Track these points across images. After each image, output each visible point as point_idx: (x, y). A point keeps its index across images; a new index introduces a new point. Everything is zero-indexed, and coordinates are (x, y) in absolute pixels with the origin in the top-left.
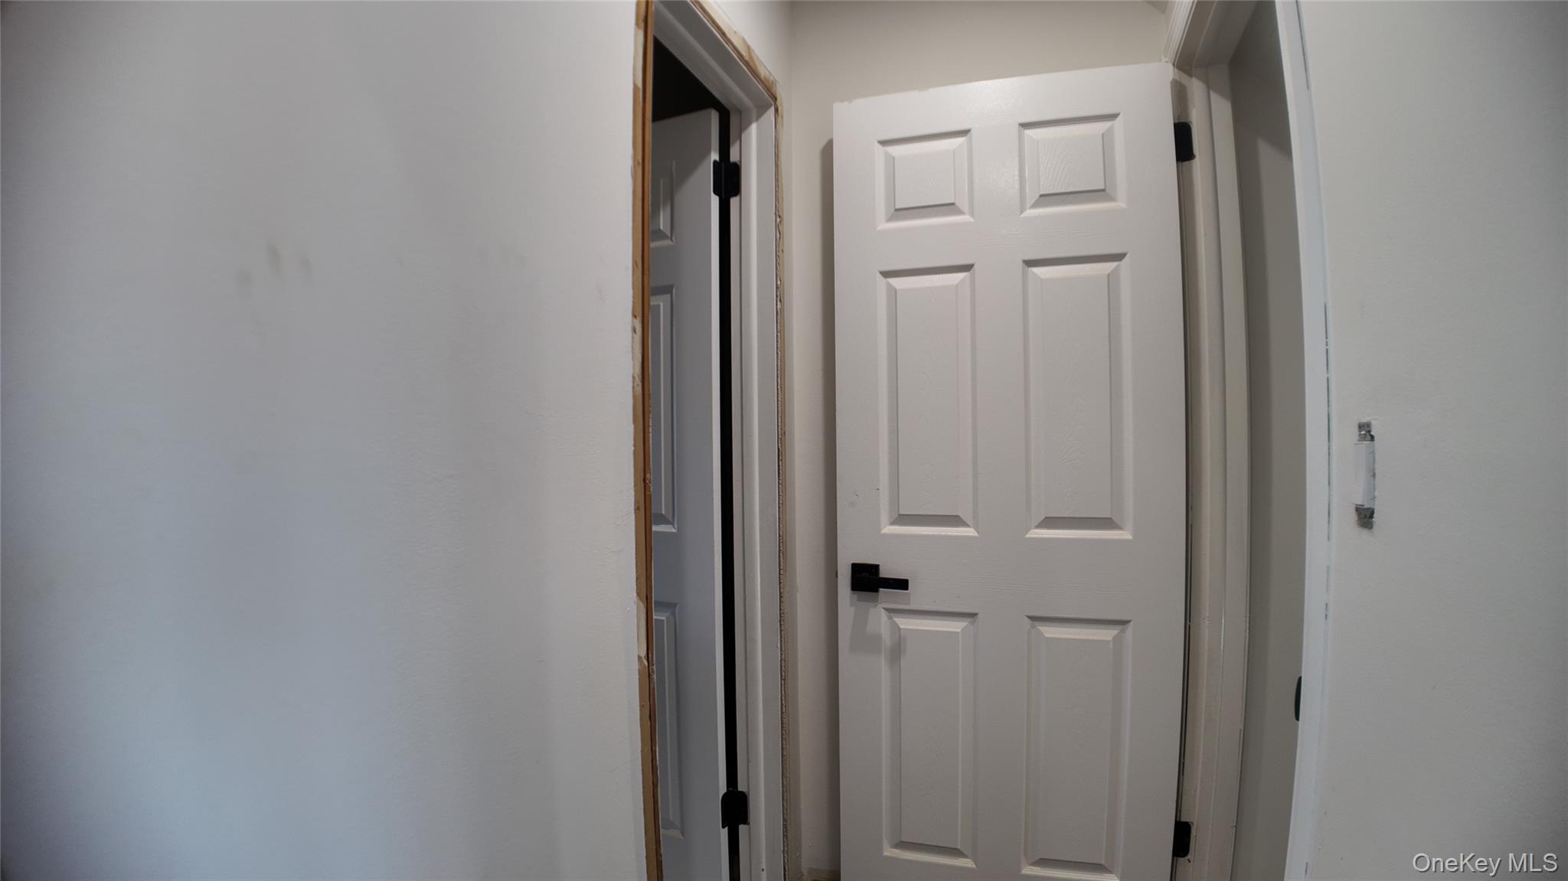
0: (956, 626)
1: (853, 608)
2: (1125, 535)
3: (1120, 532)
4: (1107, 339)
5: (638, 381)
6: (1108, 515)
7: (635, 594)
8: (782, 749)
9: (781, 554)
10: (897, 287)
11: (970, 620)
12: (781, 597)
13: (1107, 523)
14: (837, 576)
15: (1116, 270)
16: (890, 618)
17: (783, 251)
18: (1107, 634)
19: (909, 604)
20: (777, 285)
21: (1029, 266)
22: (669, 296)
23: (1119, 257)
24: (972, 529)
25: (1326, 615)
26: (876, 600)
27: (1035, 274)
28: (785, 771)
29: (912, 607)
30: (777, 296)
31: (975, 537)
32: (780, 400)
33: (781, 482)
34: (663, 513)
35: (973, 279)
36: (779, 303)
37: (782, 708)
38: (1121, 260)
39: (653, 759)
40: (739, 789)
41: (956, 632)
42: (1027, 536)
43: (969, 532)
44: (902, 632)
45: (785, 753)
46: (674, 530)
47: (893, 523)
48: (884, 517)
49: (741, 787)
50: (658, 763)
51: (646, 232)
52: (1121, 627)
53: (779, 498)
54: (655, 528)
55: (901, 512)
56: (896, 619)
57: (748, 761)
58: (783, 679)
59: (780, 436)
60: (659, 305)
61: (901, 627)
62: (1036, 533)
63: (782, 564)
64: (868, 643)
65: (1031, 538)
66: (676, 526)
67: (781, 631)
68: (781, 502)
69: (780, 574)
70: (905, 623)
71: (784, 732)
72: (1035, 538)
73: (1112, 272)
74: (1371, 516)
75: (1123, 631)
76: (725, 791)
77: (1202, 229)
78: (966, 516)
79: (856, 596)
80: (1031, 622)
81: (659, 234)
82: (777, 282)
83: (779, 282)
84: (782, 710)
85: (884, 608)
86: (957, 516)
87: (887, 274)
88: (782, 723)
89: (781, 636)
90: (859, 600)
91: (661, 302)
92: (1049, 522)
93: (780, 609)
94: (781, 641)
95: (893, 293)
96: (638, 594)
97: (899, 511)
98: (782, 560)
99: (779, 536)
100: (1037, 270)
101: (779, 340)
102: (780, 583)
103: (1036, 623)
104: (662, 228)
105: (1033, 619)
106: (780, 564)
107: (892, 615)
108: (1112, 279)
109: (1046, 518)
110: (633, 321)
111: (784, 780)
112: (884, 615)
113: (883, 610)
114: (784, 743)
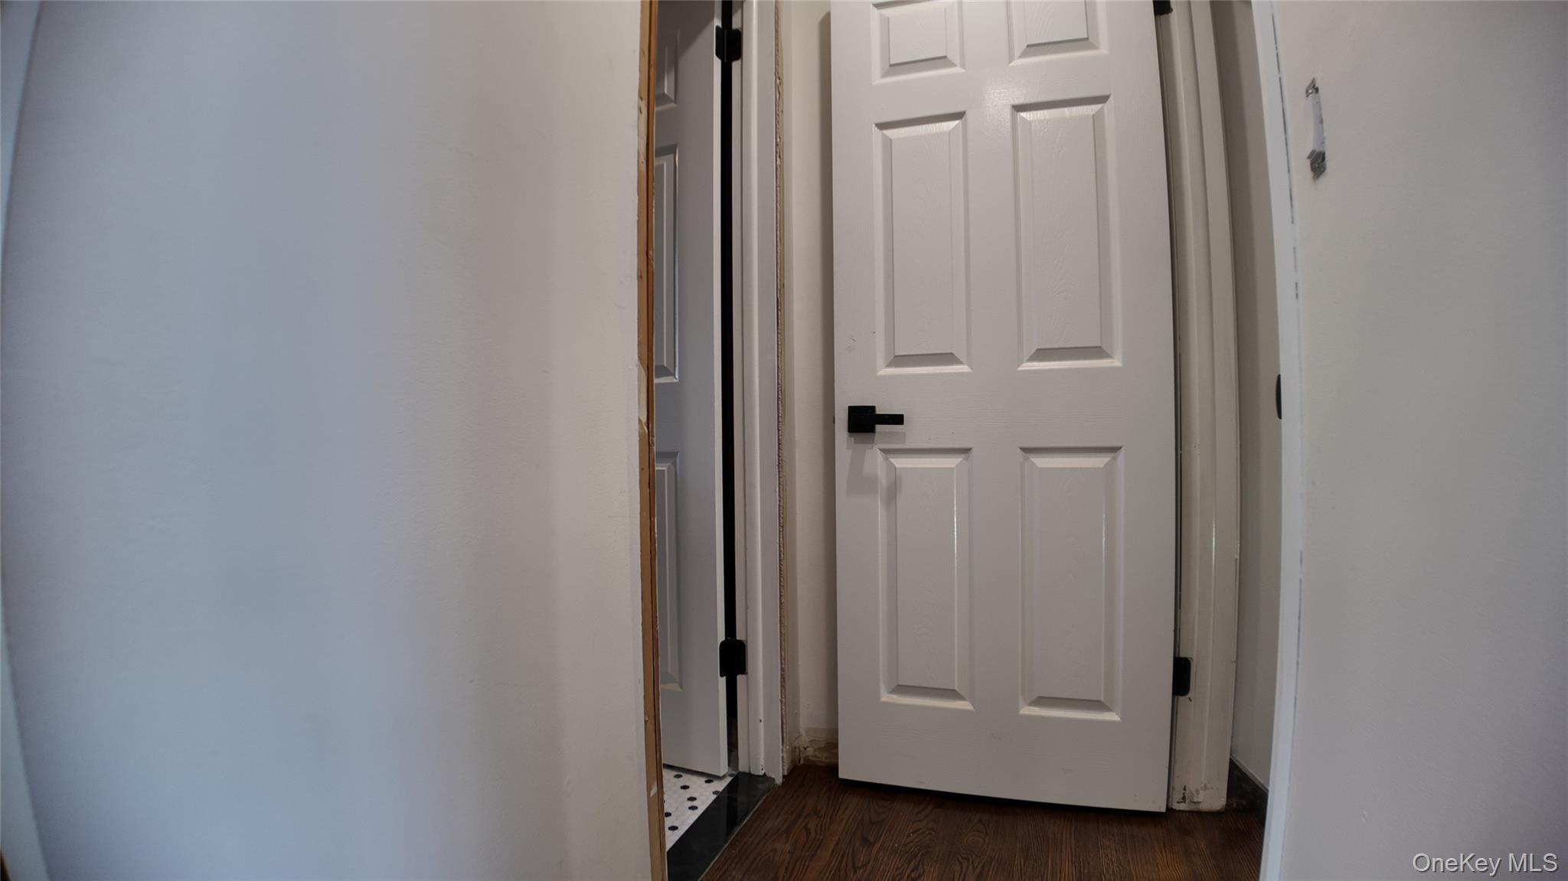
0: (951, 462)
1: (850, 452)
2: (1116, 362)
3: (1109, 360)
4: (1094, 175)
5: (643, 159)
6: (1098, 344)
7: (637, 358)
8: (781, 596)
9: (780, 402)
10: (892, 137)
11: (964, 456)
12: (779, 444)
13: (1097, 352)
14: (834, 422)
15: (1101, 111)
16: (886, 459)
17: (782, 112)
18: (1099, 461)
19: (904, 443)
20: (776, 142)
21: (1018, 111)
22: (672, 156)
23: (1103, 99)
24: (966, 367)
25: (1297, 295)
26: (872, 441)
27: (1023, 119)
28: (783, 619)
29: (909, 444)
30: (776, 152)
31: (970, 373)
32: (779, 251)
33: (779, 331)
34: (665, 365)
35: (965, 127)
36: (778, 159)
37: (780, 555)
38: (1105, 102)
39: (652, 529)
40: (738, 638)
41: (950, 468)
42: (1020, 369)
43: (963, 368)
44: (898, 472)
45: (783, 601)
46: (675, 381)
47: (889, 365)
48: (881, 360)
49: (740, 636)
50: (656, 536)
51: (652, 95)
52: (1112, 455)
53: (778, 348)
54: (656, 381)
55: (898, 353)
56: (892, 460)
57: (747, 608)
58: (781, 526)
59: (779, 287)
60: (663, 165)
61: (897, 466)
62: (1029, 366)
63: (780, 411)
64: (864, 484)
65: (1021, 371)
66: (677, 377)
67: (779, 477)
68: (780, 351)
69: (779, 422)
70: (900, 463)
71: (782, 579)
72: (1027, 371)
73: (1097, 112)
74: (1324, 159)
75: (1115, 459)
76: (723, 639)
77: (1183, 93)
78: (960, 353)
79: (852, 439)
80: (1024, 454)
81: (662, 98)
82: (776, 139)
83: (778, 140)
84: (780, 557)
85: (880, 450)
86: (952, 353)
87: (882, 126)
88: (780, 570)
89: (779, 483)
90: (855, 443)
91: (665, 163)
92: (1042, 354)
93: (779, 456)
94: (779, 488)
95: (888, 143)
96: (640, 358)
97: (894, 353)
98: (780, 408)
99: (778, 384)
100: (1023, 114)
101: (778, 194)
102: (779, 430)
103: (1028, 455)
104: (666, 92)
105: (1027, 450)
106: (778, 412)
107: (888, 456)
108: (1097, 120)
109: (1038, 350)
110: (639, 103)
111: (782, 628)
112: (880, 455)
113: (878, 451)
114: (782, 590)
